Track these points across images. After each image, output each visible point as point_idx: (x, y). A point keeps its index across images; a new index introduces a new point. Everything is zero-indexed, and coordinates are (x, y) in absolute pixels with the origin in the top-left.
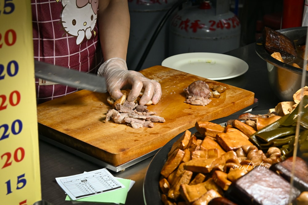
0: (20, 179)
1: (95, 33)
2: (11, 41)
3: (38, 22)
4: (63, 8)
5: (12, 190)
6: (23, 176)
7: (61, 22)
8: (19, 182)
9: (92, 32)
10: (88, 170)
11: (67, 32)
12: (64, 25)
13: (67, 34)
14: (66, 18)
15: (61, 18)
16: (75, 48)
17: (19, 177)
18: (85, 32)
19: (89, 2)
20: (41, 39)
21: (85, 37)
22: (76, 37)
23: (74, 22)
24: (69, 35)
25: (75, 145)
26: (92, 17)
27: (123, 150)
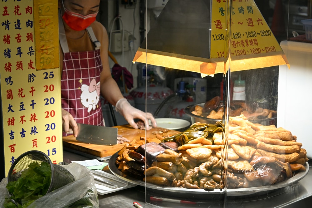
0: (54, 150)
1: (98, 106)
2: (52, 89)
3: (68, 99)
4: (82, 92)
5: (50, 154)
6: (55, 149)
7: (80, 100)
8: (53, 151)
9: (96, 106)
10: (87, 160)
11: (83, 106)
12: (82, 101)
13: (83, 107)
14: (83, 97)
15: (80, 98)
16: (87, 114)
17: (53, 149)
18: (92, 105)
19: (95, 90)
20: (69, 108)
21: (92, 109)
22: (87, 108)
23: (87, 100)
24: (84, 107)
25: (83, 150)
26: (97, 98)
27: (105, 150)
